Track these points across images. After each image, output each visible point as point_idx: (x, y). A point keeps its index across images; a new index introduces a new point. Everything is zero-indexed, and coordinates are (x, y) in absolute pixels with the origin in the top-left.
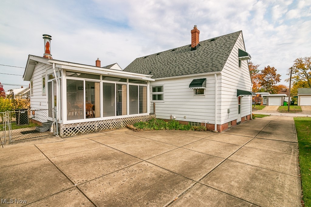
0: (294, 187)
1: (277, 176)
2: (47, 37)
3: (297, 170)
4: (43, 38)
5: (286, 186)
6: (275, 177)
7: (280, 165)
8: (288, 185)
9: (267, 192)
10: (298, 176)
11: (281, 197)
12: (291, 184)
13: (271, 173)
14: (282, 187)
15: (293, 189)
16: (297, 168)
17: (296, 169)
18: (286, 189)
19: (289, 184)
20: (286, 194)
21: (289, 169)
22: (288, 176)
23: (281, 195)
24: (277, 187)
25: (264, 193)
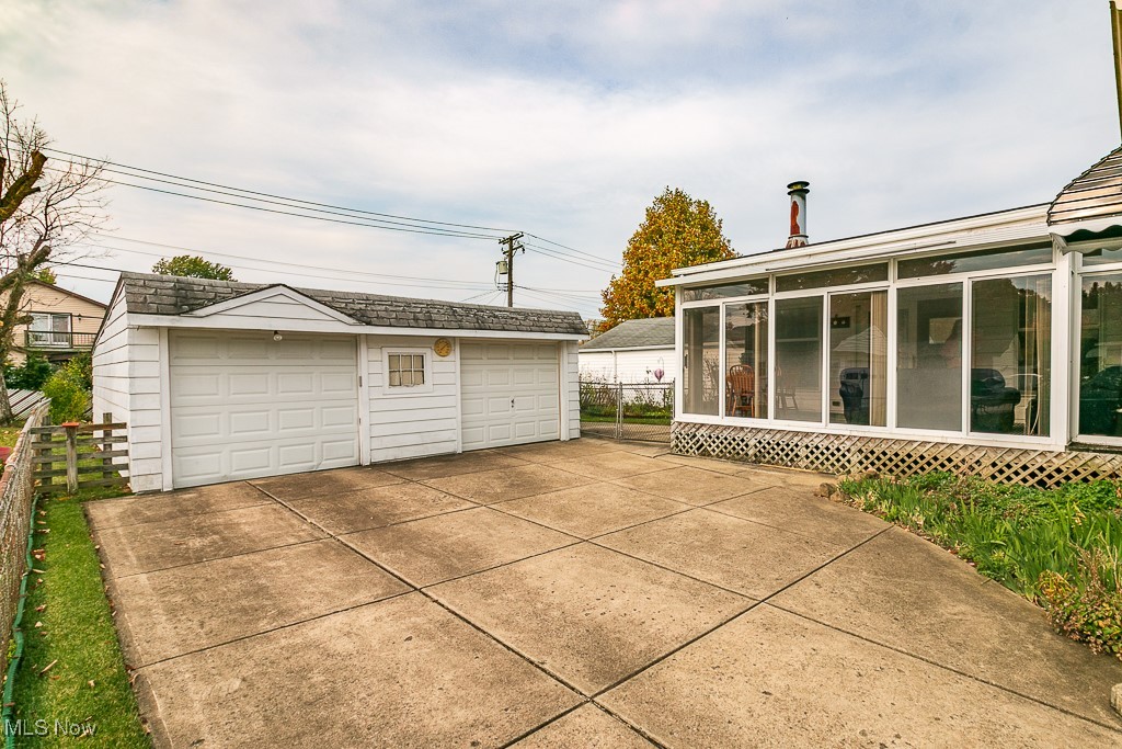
0: (142, 625)
1: (207, 629)
2: (799, 189)
3: (153, 708)
4: (789, 194)
5: (164, 618)
6: (214, 624)
7: (237, 684)
8: (160, 623)
9: (197, 585)
10: (140, 671)
11: (162, 591)
12: (152, 629)
13: (234, 631)
14: (172, 612)
15: (143, 620)
16: (156, 723)
17: (161, 712)
18: (161, 612)
19: (159, 627)
20: (154, 601)
21: (192, 687)
22: (176, 649)
23: (165, 595)
24: (186, 604)
25: (201, 581)
